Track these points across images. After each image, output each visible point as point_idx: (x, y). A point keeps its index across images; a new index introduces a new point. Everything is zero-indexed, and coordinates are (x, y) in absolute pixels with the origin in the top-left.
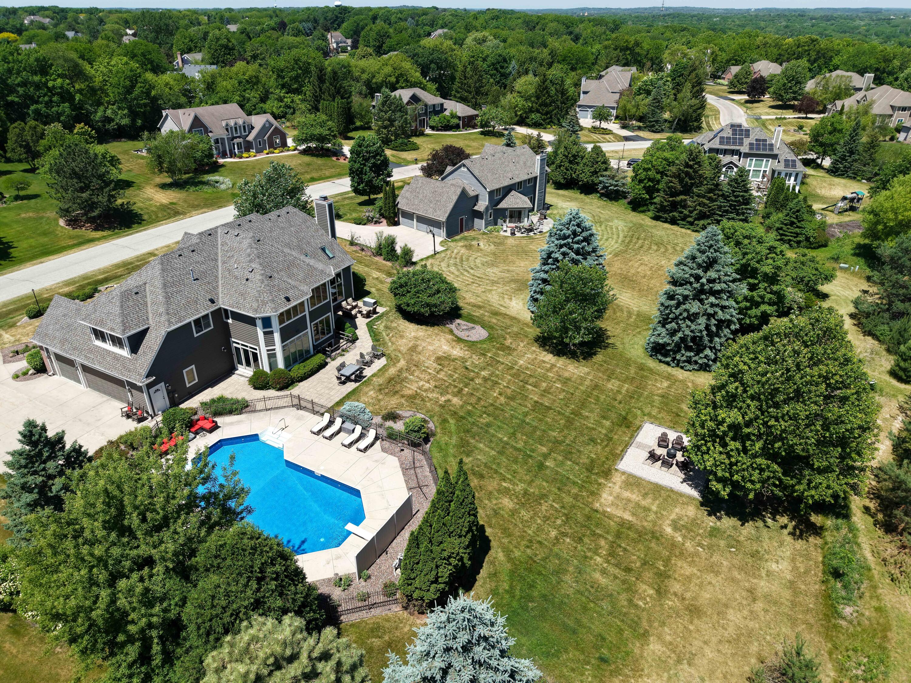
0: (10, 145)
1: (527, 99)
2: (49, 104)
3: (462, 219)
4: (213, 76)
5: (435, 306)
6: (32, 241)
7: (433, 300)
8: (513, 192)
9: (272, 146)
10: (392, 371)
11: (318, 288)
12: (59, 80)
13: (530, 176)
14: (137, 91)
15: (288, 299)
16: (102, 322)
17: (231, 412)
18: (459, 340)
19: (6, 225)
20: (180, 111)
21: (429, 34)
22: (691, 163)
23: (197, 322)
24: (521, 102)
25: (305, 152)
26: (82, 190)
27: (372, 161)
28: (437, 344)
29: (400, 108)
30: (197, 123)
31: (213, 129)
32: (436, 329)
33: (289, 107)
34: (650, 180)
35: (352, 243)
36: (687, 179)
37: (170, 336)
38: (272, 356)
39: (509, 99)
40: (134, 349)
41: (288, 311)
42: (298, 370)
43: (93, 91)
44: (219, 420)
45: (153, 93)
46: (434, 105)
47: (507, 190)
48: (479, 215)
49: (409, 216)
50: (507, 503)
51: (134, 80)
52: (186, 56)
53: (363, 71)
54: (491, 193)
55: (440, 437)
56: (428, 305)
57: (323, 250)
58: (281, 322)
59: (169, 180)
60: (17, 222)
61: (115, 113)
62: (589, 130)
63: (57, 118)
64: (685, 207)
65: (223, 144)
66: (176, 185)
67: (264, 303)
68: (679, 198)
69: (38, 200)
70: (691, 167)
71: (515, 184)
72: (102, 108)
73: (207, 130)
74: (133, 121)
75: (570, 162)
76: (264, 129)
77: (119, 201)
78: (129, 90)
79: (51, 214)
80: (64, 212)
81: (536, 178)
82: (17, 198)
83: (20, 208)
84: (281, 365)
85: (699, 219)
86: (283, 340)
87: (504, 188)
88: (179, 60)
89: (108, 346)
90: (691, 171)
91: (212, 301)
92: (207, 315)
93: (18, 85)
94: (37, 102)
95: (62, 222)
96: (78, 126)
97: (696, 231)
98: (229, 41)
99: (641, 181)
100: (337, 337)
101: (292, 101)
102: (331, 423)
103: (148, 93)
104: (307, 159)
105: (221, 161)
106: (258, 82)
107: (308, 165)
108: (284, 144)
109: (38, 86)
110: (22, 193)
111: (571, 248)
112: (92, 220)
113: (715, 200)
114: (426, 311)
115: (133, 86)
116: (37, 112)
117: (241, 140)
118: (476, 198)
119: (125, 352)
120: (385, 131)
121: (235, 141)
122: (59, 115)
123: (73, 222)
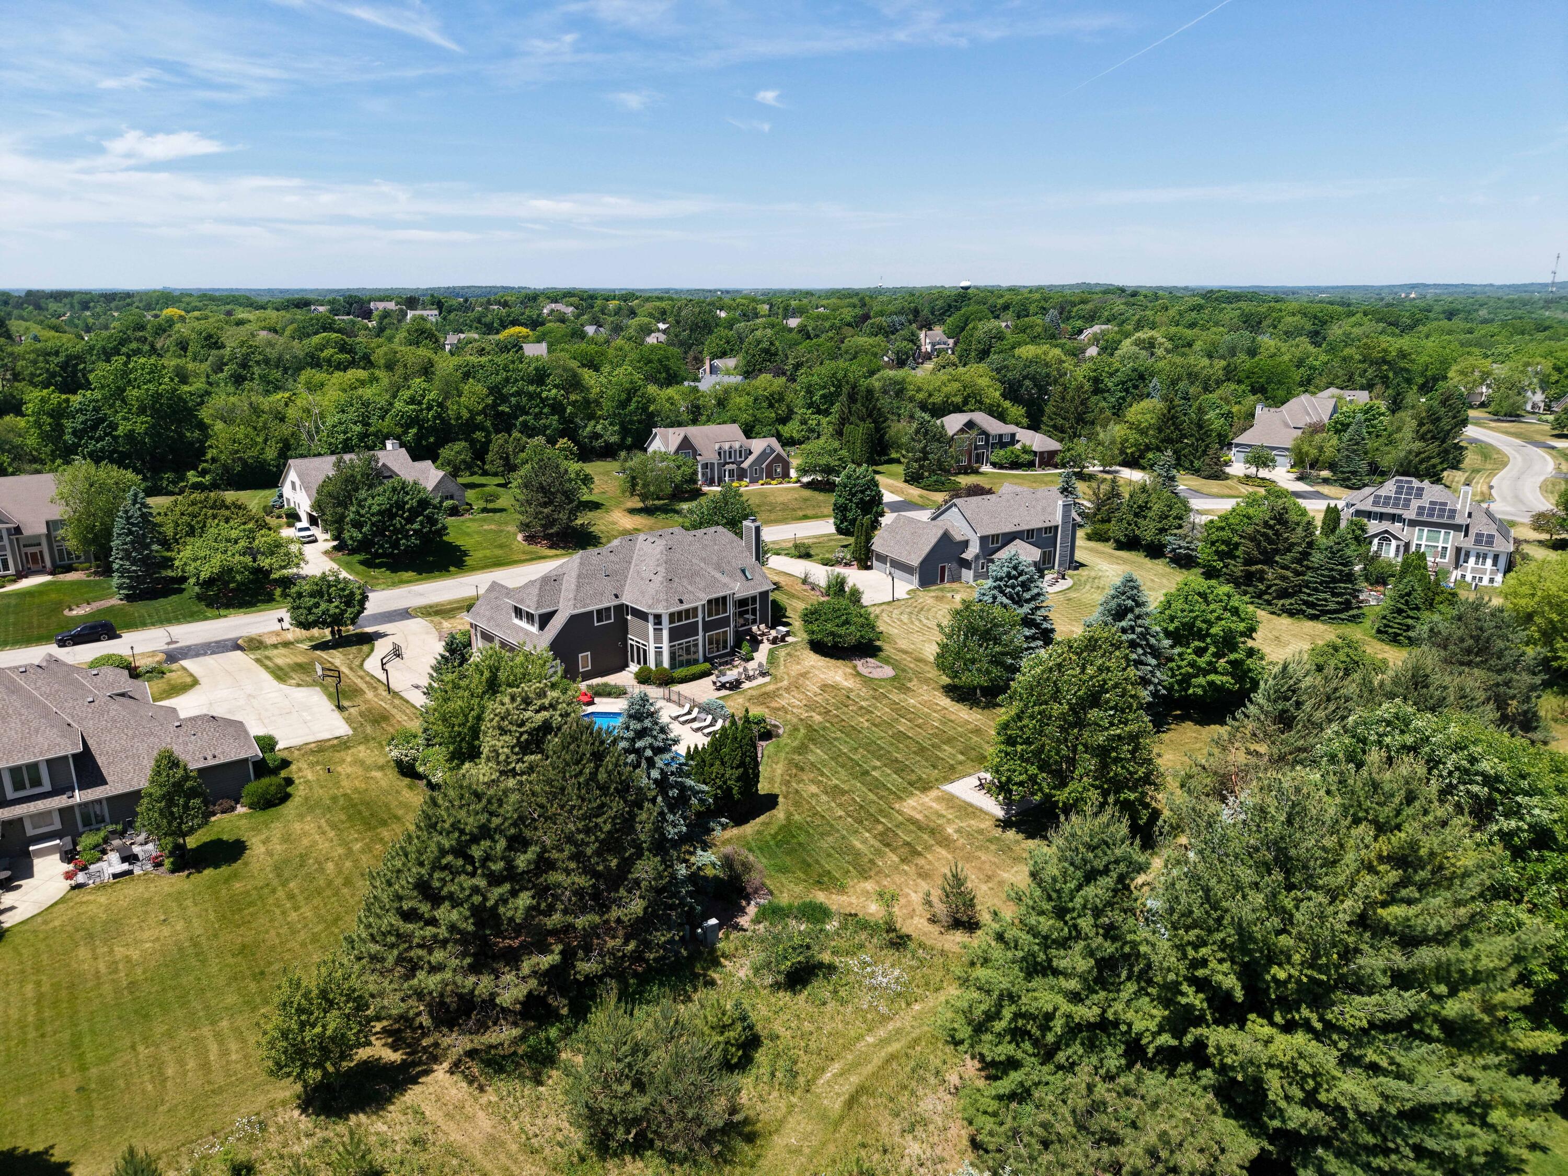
0: (489, 457)
1: (1143, 432)
2: (537, 417)
3: (943, 568)
4: (726, 391)
5: (840, 636)
6: (488, 553)
7: (842, 631)
8: (1018, 541)
9: (770, 475)
10: (771, 687)
11: (717, 600)
12: (554, 391)
13: (1048, 524)
14: (633, 406)
15: (681, 601)
16: (521, 601)
17: (609, 695)
18: (859, 674)
19: (468, 534)
20: (671, 430)
21: (1080, 332)
22: (1272, 522)
23: (599, 612)
24: (1133, 436)
25: (808, 486)
26: (545, 505)
27: (860, 496)
28: (832, 674)
29: (940, 437)
30: (686, 445)
31: (703, 452)
32: (840, 663)
33: (813, 431)
34: (1223, 542)
35: (805, 581)
36: (1264, 544)
37: (573, 619)
38: (659, 654)
39: (1117, 430)
40: (542, 627)
41: (680, 613)
42: (680, 672)
43: (587, 402)
44: (596, 700)
45: (651, 408)
46: (1001, 436)
47: (1009, 538)
48: (966, 564)
49: (882, 559)
50: (813, 789)
51: (631, 392)
52: (717, 362)
53: (919, 390)
54: (983, 539)
55: (785, 740)
56: (832, 634)
57: (743, 571)
58: (671, 621)
59: (641, 505)
60: (478, 533)
61: (605, 428)
62: (1240, 481)
63: (541, 431)
64: (1262, 580)
65: (712, 470)
66: (648, 511)
67: (658, 601)
68: (1253, 568)
69: (504, 514)
70: (1271, 527)
71: (1022, 532)
72: (592, 423)
73: (695, 453)
74: (623, 439)
75: (1136, 515)
76: (764, 455)
77: (579, 522)
78: (624, 404)
79: (512, 528)
80: (524, 527)
81: (1056, 527)
82: (485, 510)
83: (484, 520)
84: (666, 664)
85: (1279, 597)
86: (671, 640)
87: (1004, 534)
88: (707, 366)
89: (523, 624)
90: (1270, 532)
91: (616, 596)
92: (608, 609)
93: (512, 395)
94: (527, 413)
95: (520, 537)
96: (561, 441)
97: (1273, 613)
98: (772, 344)
99: (1213, 544)
100: (733, 653)
101: (818, 424)
102: (689, 713)
103: (645, 409)
104: (807, 493)
105: (705, 489)
106: (781, 399)
107: (806, 500)
108: (786, 475)
109: (531, 396)
110: (490, 506)
111: (1002, 592)
112: (547, 537)
113: (1303, 574)
114: (829, 640)
115: (629, 400)
116: (525, 424)
117: (734, 467)
118: (965, 544)
119: (534, 629)
120: (916, 465)
121: (727, 467)
122: (546, 427)
123: (530, 539)
